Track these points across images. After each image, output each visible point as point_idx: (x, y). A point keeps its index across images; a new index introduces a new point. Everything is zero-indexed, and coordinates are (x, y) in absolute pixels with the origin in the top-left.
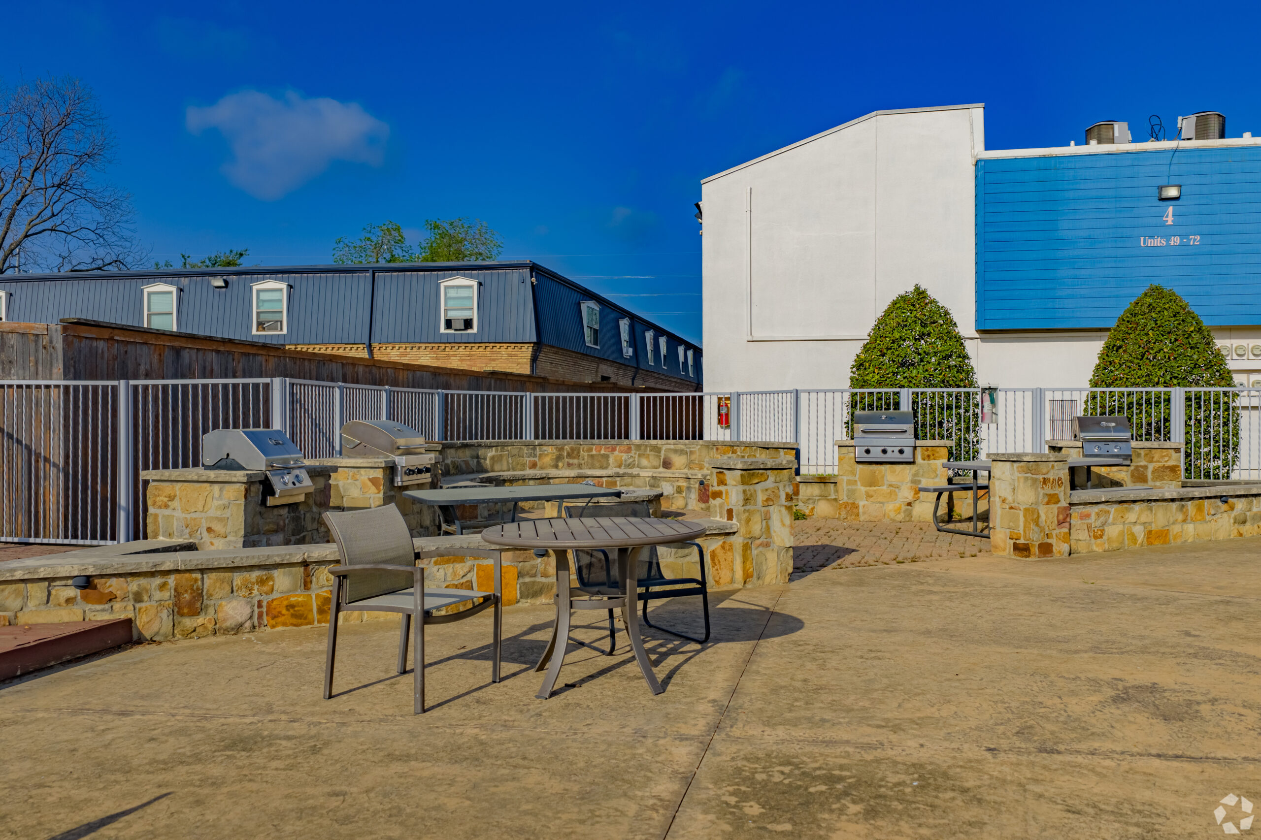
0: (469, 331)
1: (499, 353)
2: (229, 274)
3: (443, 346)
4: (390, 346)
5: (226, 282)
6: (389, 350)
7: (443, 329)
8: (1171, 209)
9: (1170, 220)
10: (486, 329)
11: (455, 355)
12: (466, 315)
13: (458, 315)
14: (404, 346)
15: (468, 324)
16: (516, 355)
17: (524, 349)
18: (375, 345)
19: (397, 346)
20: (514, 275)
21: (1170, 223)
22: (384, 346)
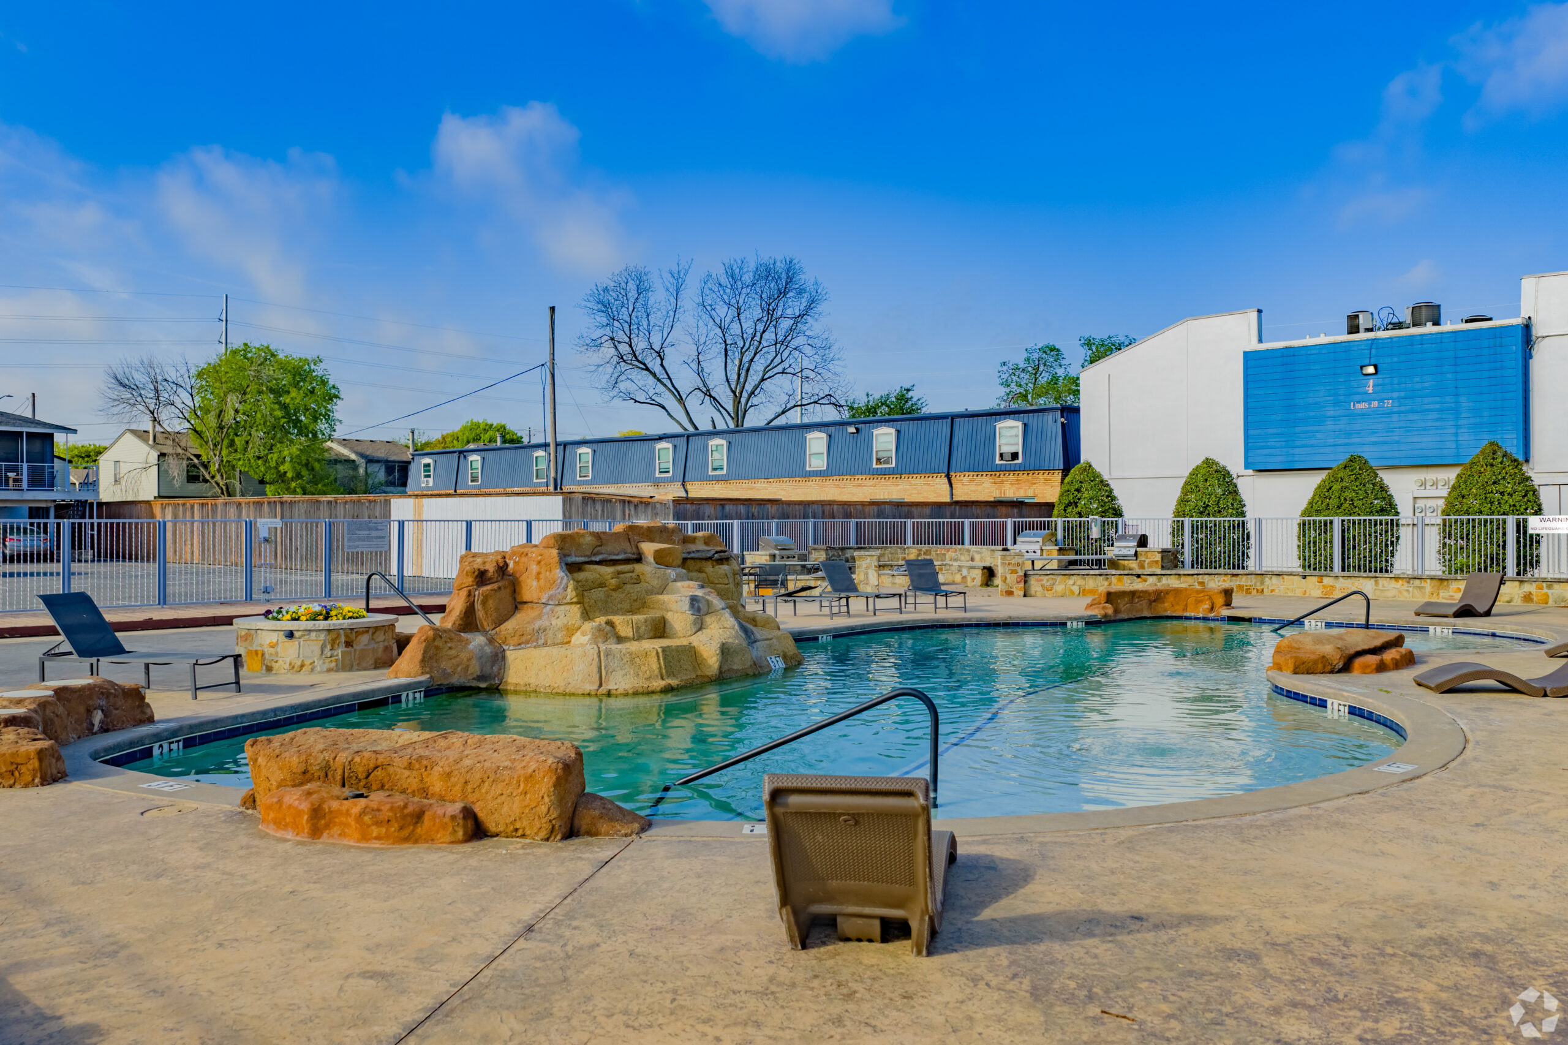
0: (1016, 462)
1: (1038, 478)
2: (859, 423)
3: (998, 473)
4: (962, 474)
5: (857, 429)
6: (962, 477)
7: (998, 461)
8: (1371, 381)
9: (1370, 390)
10: (1028, 459)
11: (1007, 481)
12: (1013, 449)
13: (1008, 449)
14: (971, 474)
15: (1015, 456)
16: (1050, 480)
17: (1056, 475)
18: (952, 474)
19: (967, 474)
20: (1050, 417)
21: (1371, 391)
22: (959, 474)
